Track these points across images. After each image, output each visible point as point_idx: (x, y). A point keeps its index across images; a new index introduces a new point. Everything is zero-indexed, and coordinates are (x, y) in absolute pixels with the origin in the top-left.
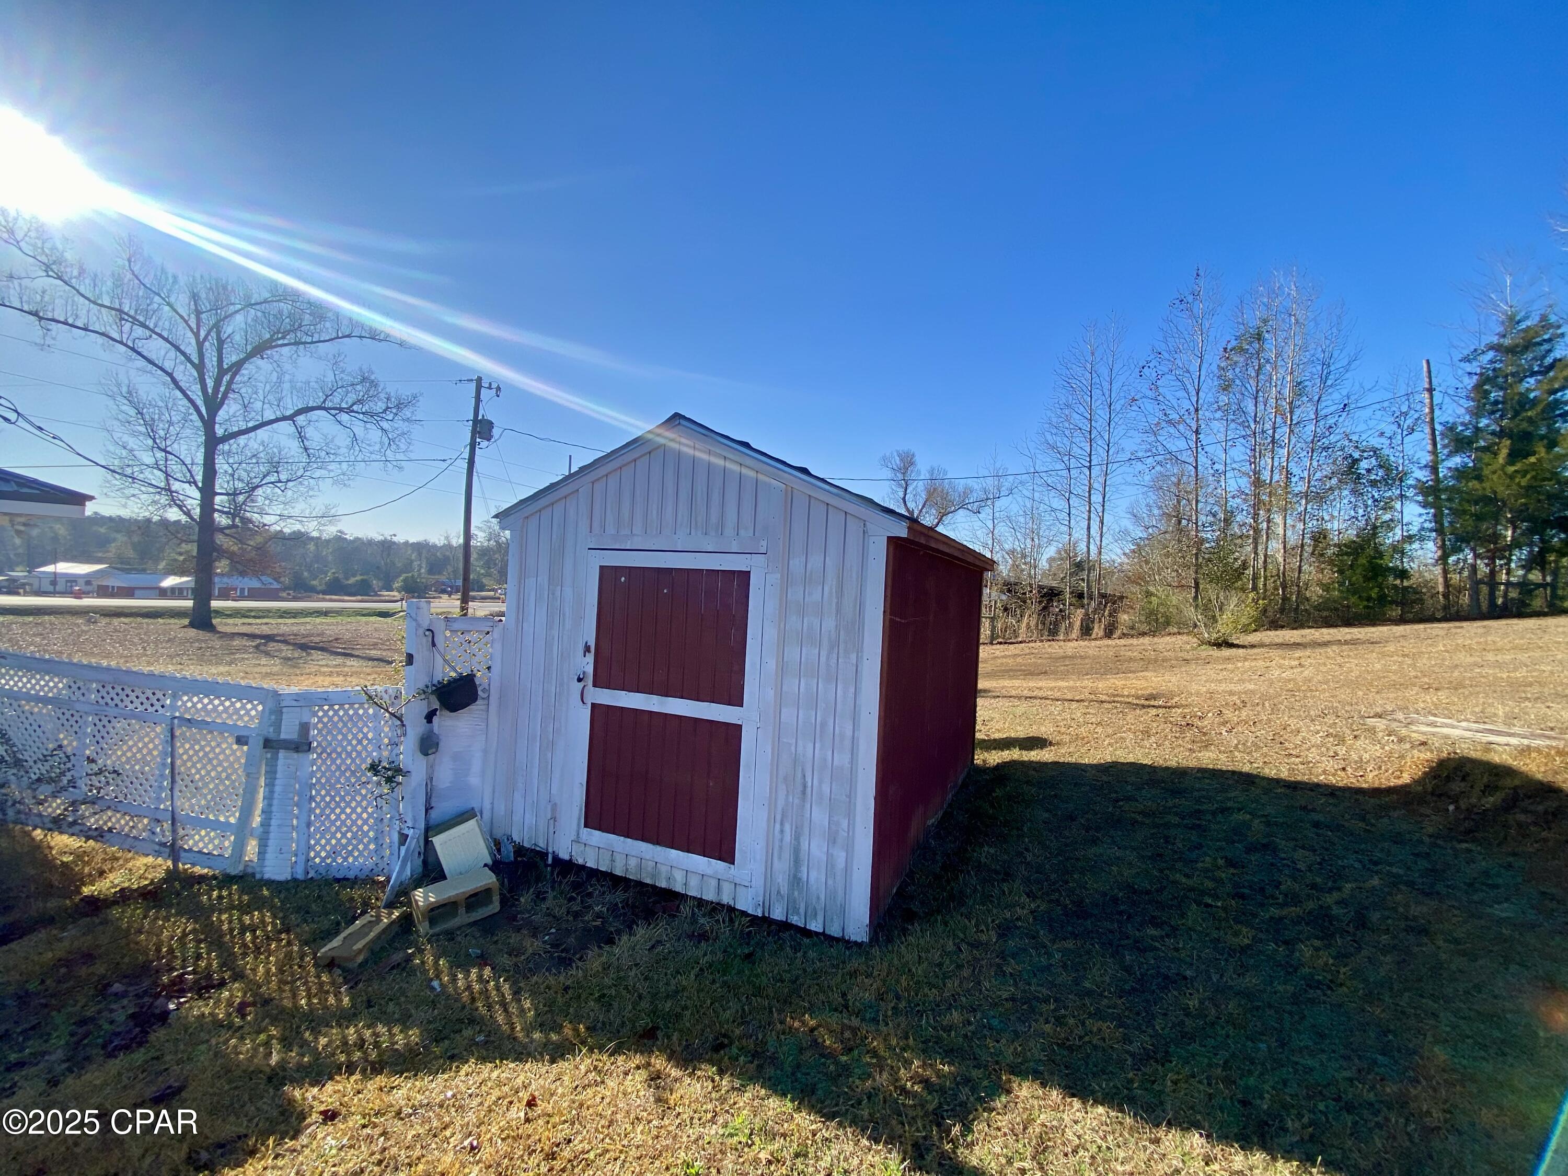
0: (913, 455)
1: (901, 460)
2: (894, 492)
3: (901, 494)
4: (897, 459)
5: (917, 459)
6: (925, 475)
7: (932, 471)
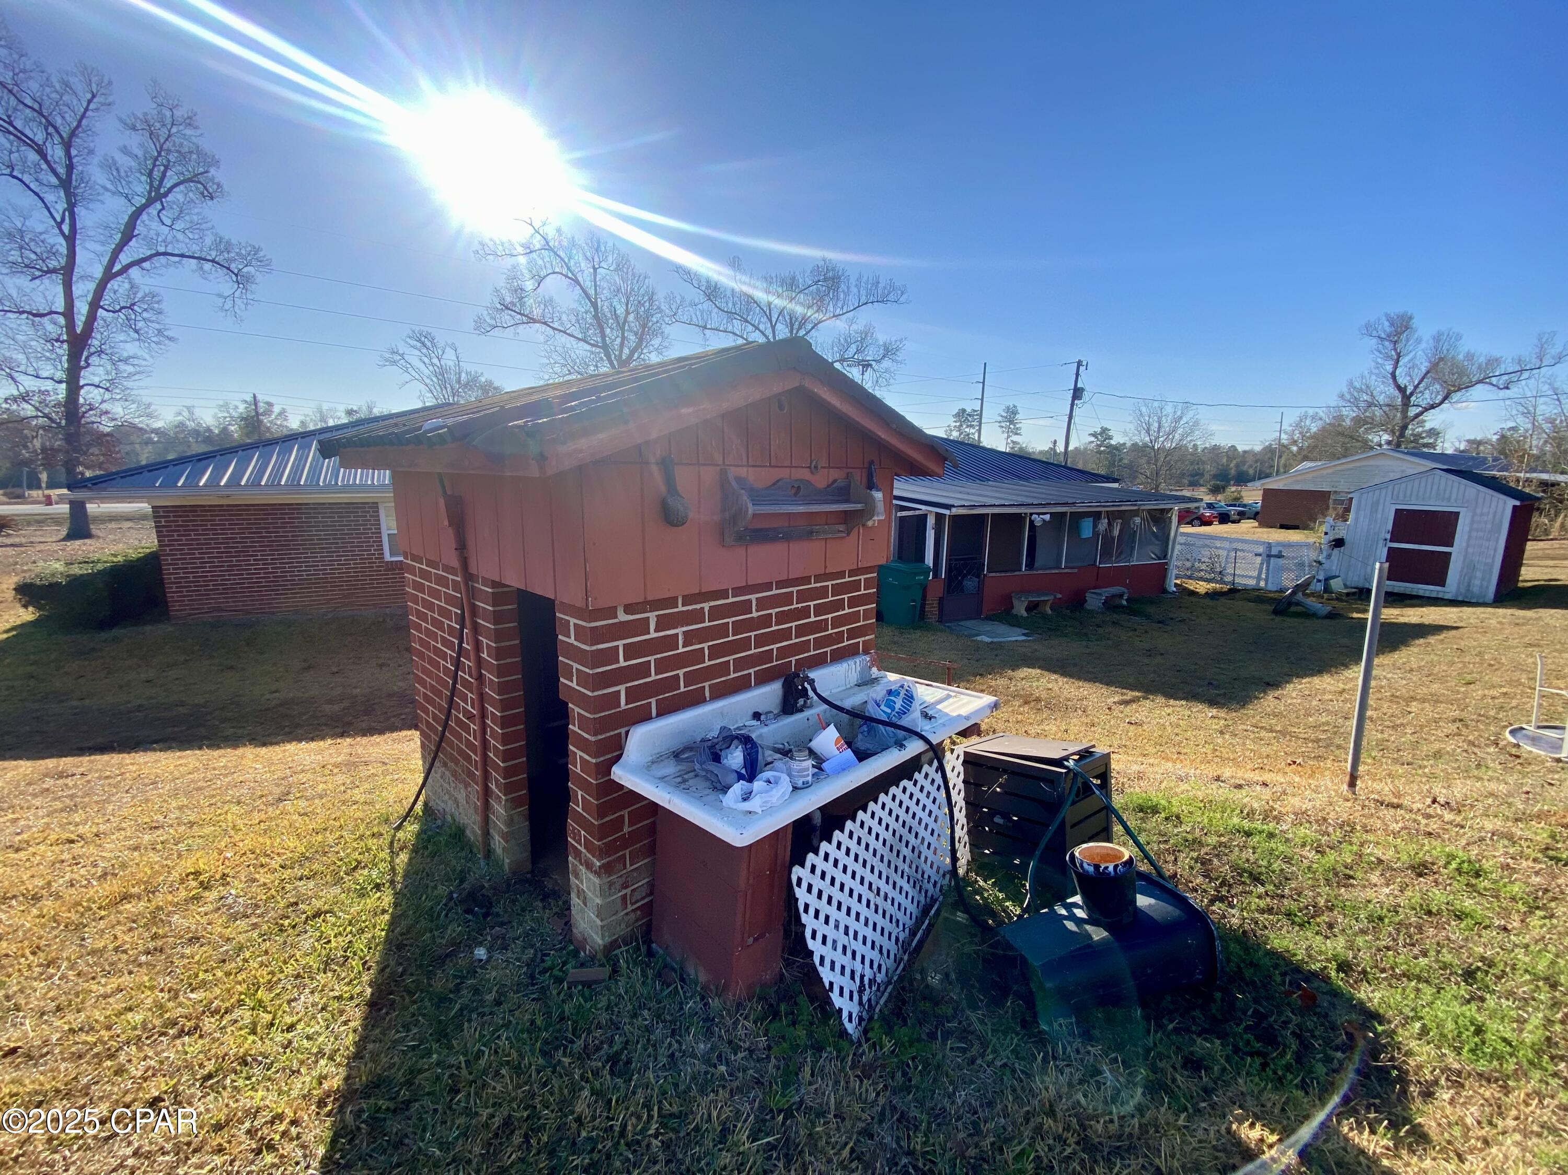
0: (1411, 318)
1: (1392, 325)
2: (1378, 366)
3: (1389, 368)
4: (1387, 324)
5: (1415, 323)
6: (1426, 344)
7: (1437, 338)
